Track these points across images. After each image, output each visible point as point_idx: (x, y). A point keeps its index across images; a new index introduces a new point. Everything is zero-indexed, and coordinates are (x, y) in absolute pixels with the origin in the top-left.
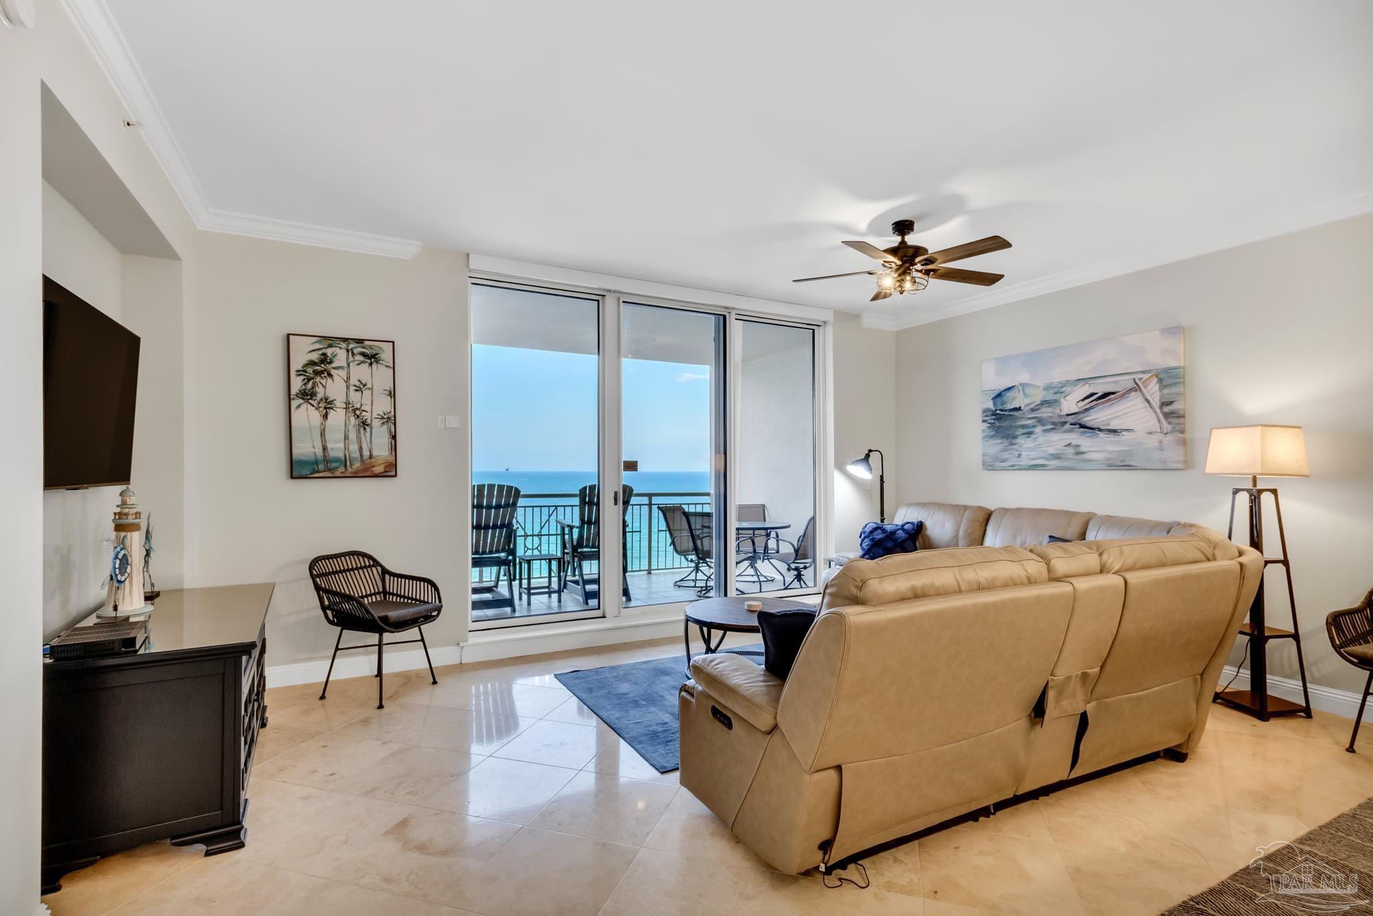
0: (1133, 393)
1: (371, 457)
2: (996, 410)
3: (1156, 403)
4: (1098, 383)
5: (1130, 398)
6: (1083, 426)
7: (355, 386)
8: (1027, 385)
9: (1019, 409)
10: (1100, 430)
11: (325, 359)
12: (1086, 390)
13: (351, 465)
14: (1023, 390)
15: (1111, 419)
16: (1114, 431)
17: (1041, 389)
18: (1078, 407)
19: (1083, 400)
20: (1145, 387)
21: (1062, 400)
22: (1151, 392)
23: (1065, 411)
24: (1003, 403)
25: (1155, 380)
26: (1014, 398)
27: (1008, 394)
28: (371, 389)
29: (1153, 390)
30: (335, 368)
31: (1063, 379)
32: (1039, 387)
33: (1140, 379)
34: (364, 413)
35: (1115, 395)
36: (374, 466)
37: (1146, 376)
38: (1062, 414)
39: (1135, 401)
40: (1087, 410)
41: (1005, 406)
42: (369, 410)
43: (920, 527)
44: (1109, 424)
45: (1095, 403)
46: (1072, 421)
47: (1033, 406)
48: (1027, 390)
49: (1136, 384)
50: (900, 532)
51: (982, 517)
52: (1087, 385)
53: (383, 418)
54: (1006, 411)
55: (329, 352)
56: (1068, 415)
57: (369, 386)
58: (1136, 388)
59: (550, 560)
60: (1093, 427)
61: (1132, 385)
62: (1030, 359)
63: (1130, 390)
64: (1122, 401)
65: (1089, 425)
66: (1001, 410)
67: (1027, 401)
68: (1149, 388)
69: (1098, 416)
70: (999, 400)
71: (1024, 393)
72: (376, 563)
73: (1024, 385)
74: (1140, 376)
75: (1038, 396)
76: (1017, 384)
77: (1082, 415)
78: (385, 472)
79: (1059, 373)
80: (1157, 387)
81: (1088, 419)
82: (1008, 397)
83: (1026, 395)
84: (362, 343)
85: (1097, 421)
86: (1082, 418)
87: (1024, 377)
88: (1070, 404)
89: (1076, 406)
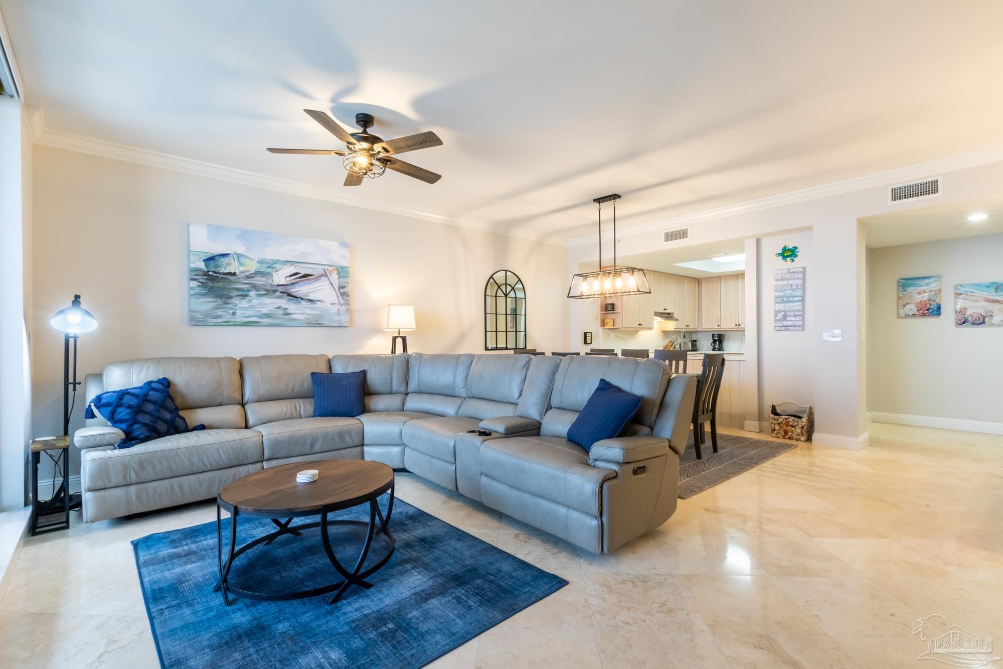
0: (323, 278)
2: (208, 271)
3: (336, 287)
4: (301, 267)
5: (322, 280)
6: (289, 295)
8: (242, 255)
9: (234, 274)
10: (302, 299)
12: (292, 270)
14: (238, 260)
15: (309, 292)
16: (311, 301)
17: (256, 261)
18: (286, 281)
19: (290, 276)
20: (330, 275)
21: (274, 273)
22: (334, 279)
23: (276, 282)
24: (217, 266)
25: (336, 272)
26: (229, 264)
27: (222, 259)
29: (334, 277)
31: (275, 258)
32: (253, 260)
33: (328, 270)
35: (313, 277)
37: (331, 268)
38: (273, 284)
39: (323, 284)
40: (293, 284)
41: (219, 269)
43: (167, 382)
44: (308, 296)
45: (298, 280)
46: (282, 290)
47: (248, 274)
48: (242, 260)
49: (325, 272)
51: (236, 366)
52: (293, 266)
54: (220, 274)
56: (278, 285)
58: (325, 275)
60: (297, 296)
61: (323, 272)
62: (244, 235)
63: (322, 276)
64: (317, 282)
65: (294, 294)
66: (214, 272)
67: (241, 269)
68: (333, 276)
69: (301, 289)
70: (211, 263)
71: (239, 262)
73: (239, 256)
74: (328, 268)
75: (252, 267)
76: (232, 253)
77: (290, 287)
79: (271, 253)
80: (337, 276)
81: (294, 290)
82: (223, 262)
83: (241, 264)
85: (301, 292)
86: (289, 289)
87: (240, 249)
88: (280, 277)
89: (284, 279)
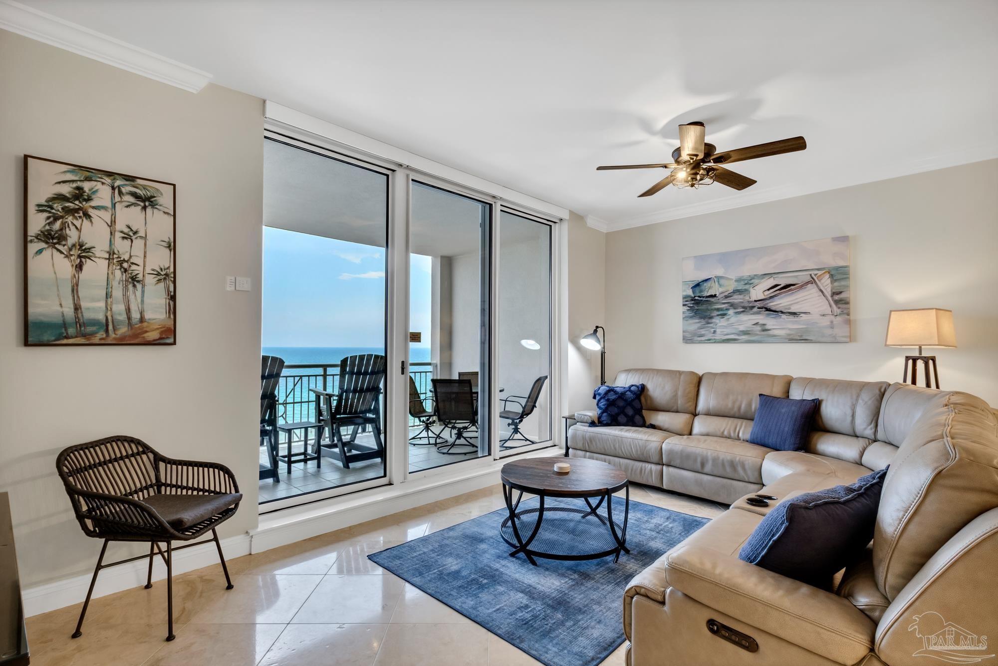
0: (809, 285)
1: (142, 320)
2: (695, 297)
3: (828, 293)
4: (781, 277)
5: (807, 289)
6: (768, 310)
7: (122, 232)
8: (722, 277)
9: (715, 296)
10: (782, 312)
11: (79, 194)
12: (771, 282)
13: (115, 329)
14: (718, 282)
15: (791, 304)
16: (794, 314)
17: (734, 281)
18: (764, 295)
19: (768, 290)
20: (820, 281)
21: (751, 290)
22: (825, 284)
23: (754, 298)
24: (701, 291)
25: (828, 276)
26: (710, 288)
27: (705, 284)
28: (145, 238)
29: (826, 283)
30: (94, 208)
31: (752, 273)
32: (731, 279)
33: (816, 274)
34: (134, 267)
35: (796, 286)
36: (146, 332)
37: (820, 273)
38: (750, 300)
39: (812, 290)
40: (771, 297)
41: (702, 294)
42: (139, 261)
43: (643, 388)
44: (790, 309)
45: (778, 292)
46: (759, 306)
47: (726, 294)
48: (722, 281)
49: (812, 278)
50: (628, 393)
51: (695, 381)
52: (772, 279)
53: (158, 274)
54: (703, 297)
55: (87, 186)
56: (755, 301)
57: (142, 233)
58: (812, 281)
59: (306, 429)
60: (777, 310)
61: (809, 279)
62: (724, 258)
63: (807, 283)
64: (801, 291)
65: (773, 308)
66: (699, 297)
67: (721, 290)
68: (823, 281)
69: (781, 302)
70: (697, 289)
71: (719, 284)
72: (146, 449)
73: (719, 278)
74: (816, 272)
75: (731, 287)
76: (713, 277)
77: (768, 301)
78: (161, 338)
79: (747, 270)
80: (829, 281)
81: (772, 304)
82: (706, 286)
83: (720, 285)
84: (133, 181)
85: (781, 305)
86: (768, 304)
87: (720, 272)
88: (758, 292)
89: (762, 294)
